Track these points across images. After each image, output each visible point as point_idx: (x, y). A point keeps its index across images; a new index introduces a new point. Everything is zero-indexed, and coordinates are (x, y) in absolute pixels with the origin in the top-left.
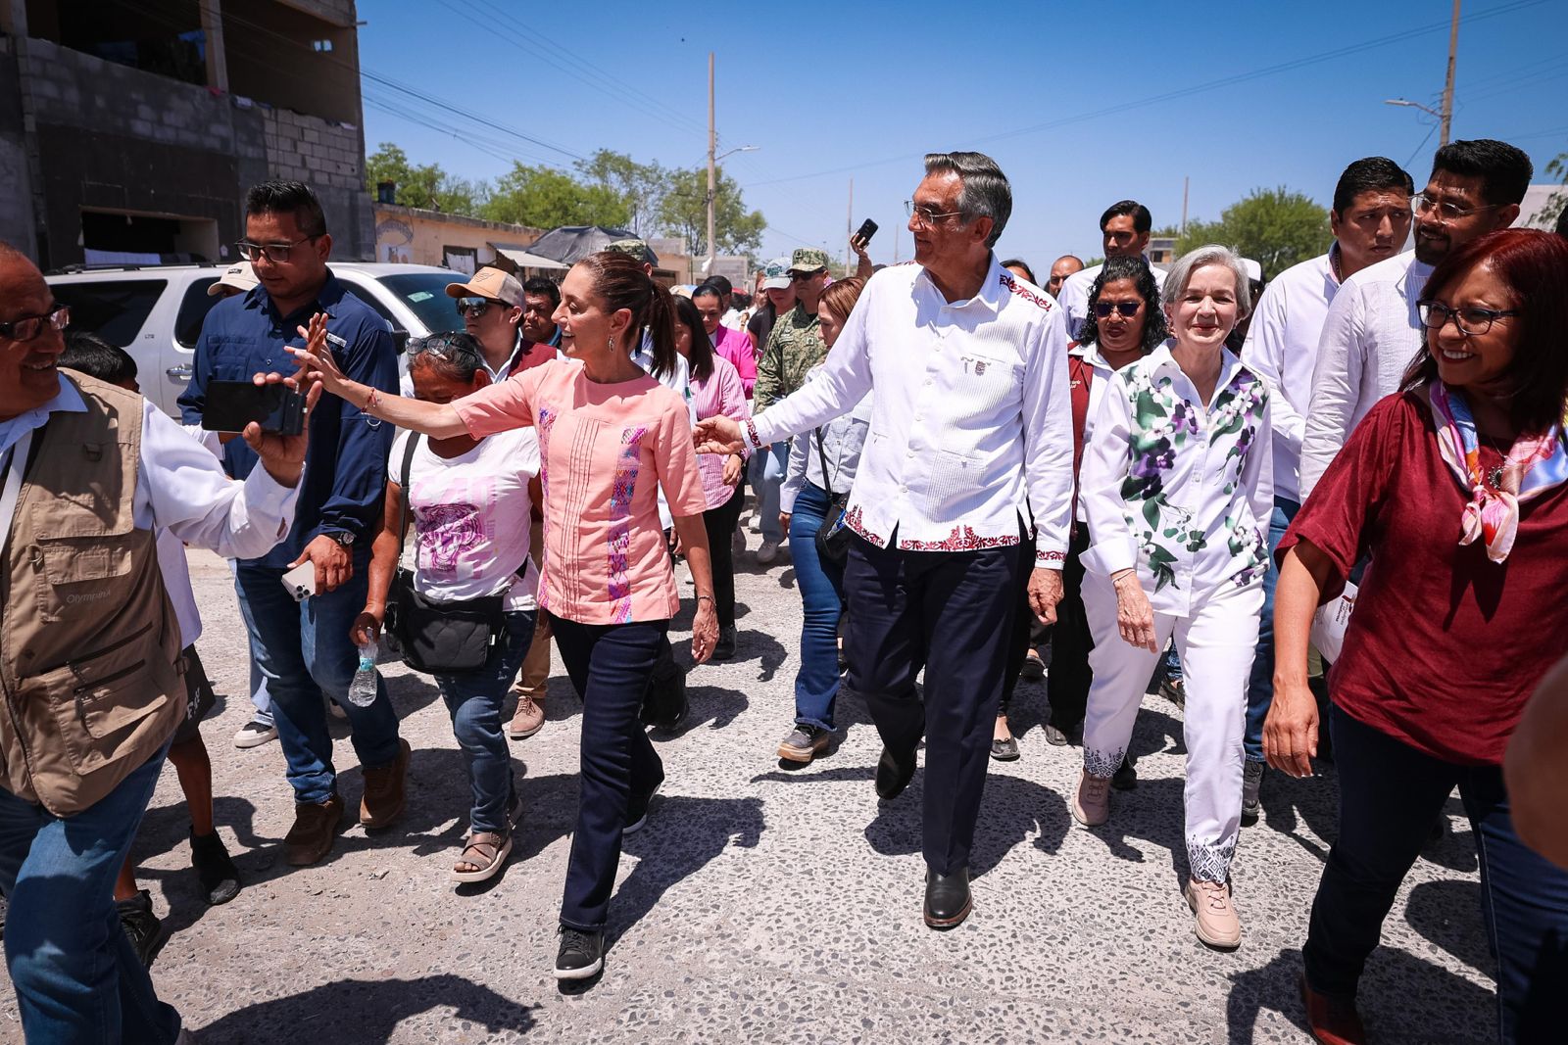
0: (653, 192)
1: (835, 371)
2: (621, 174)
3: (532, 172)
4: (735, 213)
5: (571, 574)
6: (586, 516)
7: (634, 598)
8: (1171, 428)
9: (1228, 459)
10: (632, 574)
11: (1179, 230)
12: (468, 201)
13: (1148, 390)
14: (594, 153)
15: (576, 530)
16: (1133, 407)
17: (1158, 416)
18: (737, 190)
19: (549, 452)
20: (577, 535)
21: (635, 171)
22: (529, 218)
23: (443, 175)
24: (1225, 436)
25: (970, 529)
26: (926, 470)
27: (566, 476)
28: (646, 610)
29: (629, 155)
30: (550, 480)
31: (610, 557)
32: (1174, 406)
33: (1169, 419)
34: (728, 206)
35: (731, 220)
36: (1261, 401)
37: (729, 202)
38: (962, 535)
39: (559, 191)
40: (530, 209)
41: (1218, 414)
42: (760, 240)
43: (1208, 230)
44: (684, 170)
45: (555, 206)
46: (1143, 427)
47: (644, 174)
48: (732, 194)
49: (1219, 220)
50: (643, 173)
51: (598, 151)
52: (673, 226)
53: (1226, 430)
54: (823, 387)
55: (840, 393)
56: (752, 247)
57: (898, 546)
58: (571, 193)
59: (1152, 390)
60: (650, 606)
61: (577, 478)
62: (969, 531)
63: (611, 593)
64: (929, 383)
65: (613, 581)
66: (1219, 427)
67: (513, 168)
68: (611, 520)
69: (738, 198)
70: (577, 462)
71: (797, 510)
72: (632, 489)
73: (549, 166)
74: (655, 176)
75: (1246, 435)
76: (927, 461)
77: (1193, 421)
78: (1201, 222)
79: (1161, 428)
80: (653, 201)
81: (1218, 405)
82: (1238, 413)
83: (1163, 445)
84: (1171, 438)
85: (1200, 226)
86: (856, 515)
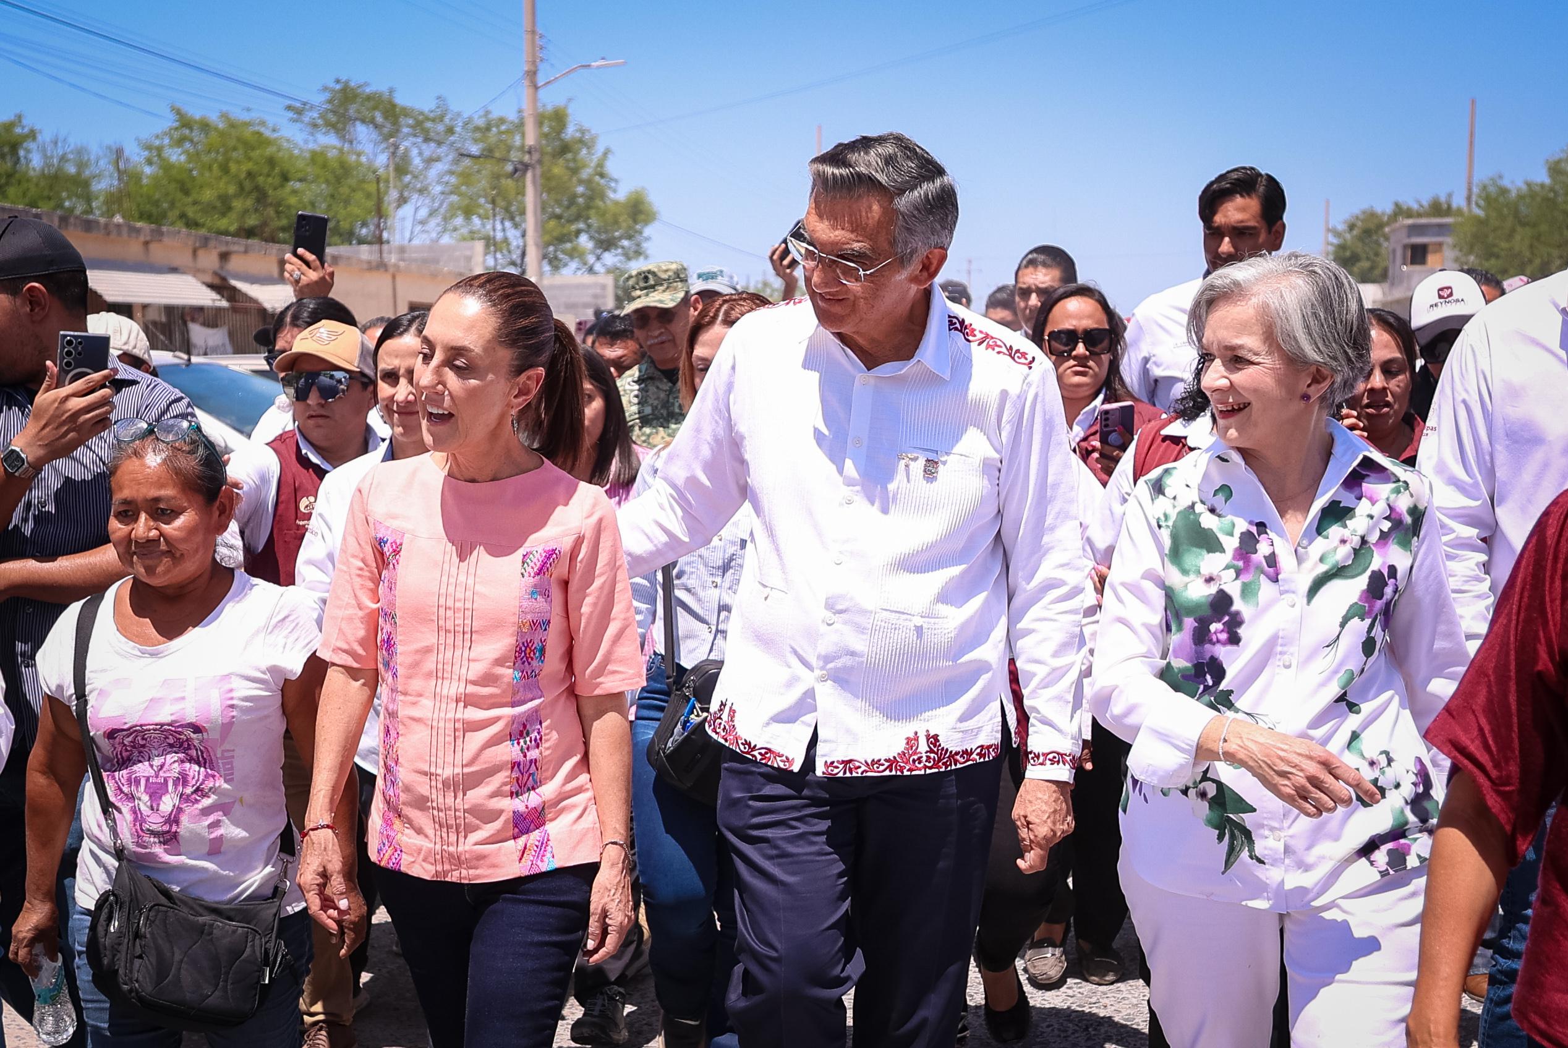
0: (438, 159)
1: (680, 482)
2: (376, 126)
3: (205, 126)
4: (595, 194)
5: (450, 800)
6: (468, 701)
7: (554, 828)
8: (1232, 573)
9: (1343, 625)
10: (548, 790)
11: (1459, 201)
12: (86, 184)
13: (1192, 506)
14: (325, 89)
15: (459, 725)
16: (1165, 536)
17: (1209, 551)
18: (599, 149)
19: (398, 602)
20: (460, 734)
21: (402, 120)
22: (191, 212)
23: (32, 135)
24: (1336, 585)
25: (936, 737)
26: (859, 644)
27: (430, 638)
28: (574, 848)
29: (391, 91)
30: (400, 648)
31: (515, 765)
32: (1237, 534)
33: (1227, 557)
34: (581, 182)
35: (588, 207)
36: (1408, 520)
37: (585, 174)
38: (923, 747)
39: (250, 159)
40: (194, 196)
41: (1320, 545)
42: (645, 245)
43: (1521, 197)
44: (495, 114)
45: (241, 187)
46: (1185, 572)
47: (422, 126)
48: (589, 159)
49: (1542, 177)
50: (419, 124)
51: (332, 84)
52: (476, 220)
53: (1338, 572)
54: (662, 507)
55: (690, 517)
56: (629, 259)
57: (820, 770)
58: (271, 162)
59: (1199, 508)
60: (579, 842)
61: (450, 641)
62: (933, 740)
63: (516, 826)
64: (849, 503)
65: (518, 805)
66: (1323, 568)
67: (168, 121)
68: (513, 705)
69: (600, 165)
70: (450, 613)
71: (645, 713)
72: (543, 650)
73: (239, 115)
74: (441, 128)
75: (1377, 583)
76: (860, 629)
77: (1272, 560)
78: (1506, 183)
79: (1215, 573)
80: (441, 176)
81: (1320, 529)
82: (1364, 541)
83: (1221, 603)
84: (1233, 589)
85: (1504, 191)
86: (725, 716)
